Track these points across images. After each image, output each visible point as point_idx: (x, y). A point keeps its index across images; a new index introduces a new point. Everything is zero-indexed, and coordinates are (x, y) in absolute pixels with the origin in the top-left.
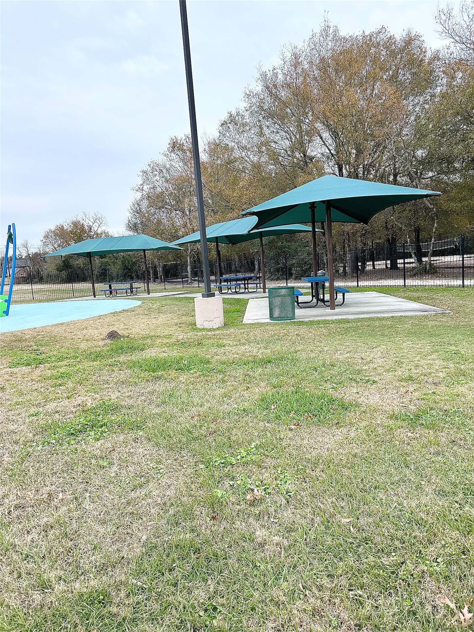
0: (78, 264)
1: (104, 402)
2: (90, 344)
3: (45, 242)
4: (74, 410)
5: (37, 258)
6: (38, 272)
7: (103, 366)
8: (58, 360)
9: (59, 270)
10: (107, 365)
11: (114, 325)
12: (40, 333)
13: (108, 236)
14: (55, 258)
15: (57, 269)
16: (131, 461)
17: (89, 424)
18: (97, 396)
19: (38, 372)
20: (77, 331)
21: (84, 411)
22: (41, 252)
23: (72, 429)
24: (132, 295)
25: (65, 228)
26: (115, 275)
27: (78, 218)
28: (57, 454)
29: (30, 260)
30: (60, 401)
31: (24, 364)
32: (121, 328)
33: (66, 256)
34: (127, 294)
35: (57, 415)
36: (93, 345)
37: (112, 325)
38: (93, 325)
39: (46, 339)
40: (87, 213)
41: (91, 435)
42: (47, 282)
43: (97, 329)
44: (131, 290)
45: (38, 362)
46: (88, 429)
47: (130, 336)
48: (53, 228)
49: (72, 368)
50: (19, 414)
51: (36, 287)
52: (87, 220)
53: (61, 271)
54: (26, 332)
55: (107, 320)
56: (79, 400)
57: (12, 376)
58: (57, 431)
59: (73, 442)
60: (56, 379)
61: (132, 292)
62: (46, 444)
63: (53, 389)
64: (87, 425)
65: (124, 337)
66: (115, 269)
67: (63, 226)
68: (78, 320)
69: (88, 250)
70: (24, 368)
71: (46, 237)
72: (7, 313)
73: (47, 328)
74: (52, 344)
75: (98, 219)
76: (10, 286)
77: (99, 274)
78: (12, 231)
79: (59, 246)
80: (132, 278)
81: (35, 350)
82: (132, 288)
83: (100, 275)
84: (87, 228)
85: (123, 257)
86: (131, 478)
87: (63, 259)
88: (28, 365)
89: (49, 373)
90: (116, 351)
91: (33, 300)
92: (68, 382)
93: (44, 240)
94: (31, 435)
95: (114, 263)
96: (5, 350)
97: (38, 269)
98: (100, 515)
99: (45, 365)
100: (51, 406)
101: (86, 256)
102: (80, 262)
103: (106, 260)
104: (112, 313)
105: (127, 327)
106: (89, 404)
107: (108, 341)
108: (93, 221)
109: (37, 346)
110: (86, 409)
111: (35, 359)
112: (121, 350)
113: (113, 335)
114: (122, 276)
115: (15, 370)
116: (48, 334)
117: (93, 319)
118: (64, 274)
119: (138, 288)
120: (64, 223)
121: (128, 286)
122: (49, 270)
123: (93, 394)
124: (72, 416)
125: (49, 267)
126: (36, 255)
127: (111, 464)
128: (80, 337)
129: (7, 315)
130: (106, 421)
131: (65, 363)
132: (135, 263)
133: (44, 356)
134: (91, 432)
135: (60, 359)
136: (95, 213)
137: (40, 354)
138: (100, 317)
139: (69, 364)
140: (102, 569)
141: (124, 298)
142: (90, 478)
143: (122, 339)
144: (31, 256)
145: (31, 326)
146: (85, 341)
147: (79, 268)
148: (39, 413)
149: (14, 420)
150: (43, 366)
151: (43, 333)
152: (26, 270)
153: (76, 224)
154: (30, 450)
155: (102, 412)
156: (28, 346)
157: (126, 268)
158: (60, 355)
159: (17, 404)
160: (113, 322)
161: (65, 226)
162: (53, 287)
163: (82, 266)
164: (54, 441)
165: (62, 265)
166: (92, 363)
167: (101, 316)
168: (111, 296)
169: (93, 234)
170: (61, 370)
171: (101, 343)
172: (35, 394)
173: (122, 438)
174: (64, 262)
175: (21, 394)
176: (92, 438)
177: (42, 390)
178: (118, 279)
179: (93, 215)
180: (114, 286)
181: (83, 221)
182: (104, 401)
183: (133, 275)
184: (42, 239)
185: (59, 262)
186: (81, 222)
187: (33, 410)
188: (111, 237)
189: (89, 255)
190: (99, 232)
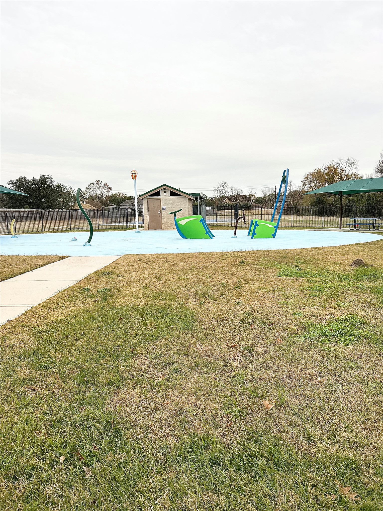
0: (328, 201)
1: (352, 317)
2: (338, 267)
3: (305, 183)
4: (327, 317)
5: (297, 195)
6: (296, 206)
7: (350, 287)
8: (313, 276)
9: (313, 205)
10: (354, 287)
11: (358, 254)
12: (299, 254)
13: (357, 178)
14: (310, 195)
15: (311, 204)
16: (376, 370)
17: (340, 331)
18: (346, 310)
19: (298, 283)
20: (328, 255)
21: (335, 320)
22: (300, 191)
23: (326, 332)
24: (374, 229)
25: (322, 171)
26: (358, 211)
27: (333, 163)
28: (315, 348)
29: (292, 197)
30: (316, 308)
31: (288, 275)
32: (365, 257)
33: (319, 194)
34: (369, 229)
35: (314, 318)
36: (341, 269)
37: (357, 254)
38: (340, 252)
39: (304, 258)
40: (342, 159)
41: (341, 340)
42: (302, 214)
43: (344, 256)
44: (373, 226)
45: (298, 275)
46: (340, 335)
47: (374, 265)
48: (312, 172)
49: (325, 285)
50: (286, 311)
51: (295, 217)
52: (341, 164)
53: (314, 206)
54: (289, 252)
55: (353, 249)
56: (332, 311)
57: (280, 282)
58: (315, 330)
59: (327, 342)
60: (312, 290)
61: (374, 227)
62: (306, 338)
63: (310, 298)
64: (339, 331)
65: (368, 265)
66: (359, 206)
67: (320, 170)
68: (328, 247)
69: (341, 190)
70: (288, 278)
71: (306, 178)
72: (274, 236)
73: (304, 250)
74: (308, 263)
75: (351, 163)
76: (272, 215)
77: (345, 209)
78: (286, 174)
79: (315, 186)
80: (374, 215)
81: (295, 266)
82: (375, 224)
83: (346, 211)
84: (340, 171)
85: (369, 196)
86: (377, 384)
87: (317, 197)
88: (291, 276)
89: (306, 285)
90: (361, 277)
91: (292, 228)
92: (321, 294)
93: (304, 181)
94: (296, 328)
95: (359, 201)
96: (275, 263)
97: (296, 203)
98: (350, 404)
99: (303, 278)
100: (310, 311)
101: (338, 195)
102: (331, 199)
103: (353, 198)
104: (356, 244)
105: (370, 257)
106: (339, 316)
107: (353, 267)
108: (346, 165)
109: (297, 263)
110: (337, 318)
111: (296, 273)
112: (365, 276)
113: (358, 263)
114: (365, 213)
115: (282, 278)
116: (305, 255)
117: (340, 247)
118: (316, 209)
119: (380, 224)
120: (322, 167)
121: (372, 221)
122: (305, 204)
123: (342, 309)
124: (326, 322)
125: (305, 202)
126: (296, 192)
127: (359, 368)
128: (330, 260)
129: (274, 237)
130: (354, 332)
131: (319, 279)
132: (379, 202)
133: (302, 271)
134: (341, 338)
135: (316, 276)
136: (348, 158)
137: (300, 269)
138: (346, 246)
139: (322, 281)
140: (354, 446)
141: (367, 231)
142: (341, 373)
143: (366, 267)
144: (292, 193)
145: (292, 248)
146: (334, 265)
147: (329, 204)
148: (300, 314)
149: (283, 315)
150: (302, 279)
151: (301, 254)
152: (287, 204)
153: (331, 168)
154: (296, 339)
155: (350, 324)
156: (290, 262)
157: (370, 205)
158: (316, 272)
159: (284, 303)
160: (358, 252)
161: (322, 170)
162: (306, 218)
163: (331, 203)
164: (313, 337)
165: (315, 201)
166: (340, 283)
167: (348, 245)
168: (355, 229)
169: (344, 176)
170: (316, 284)
171: (347, 268)
172: (297, 299)
173: (368, 349)
174: (317, 198)
175: (287, 297)
176: (343, 342)
177: (302, 297)
178: (361, 215)
179: (347, 160)
180: (358, 221)
181: (337, 165)
182: (352, 315)
183: (376, 212)
184: (302, 180)
185: (314, 199)
186: (336, 166)
187: (296, 310)
188: (360, 178)
189: (341, 194)
190: (350, 174)
